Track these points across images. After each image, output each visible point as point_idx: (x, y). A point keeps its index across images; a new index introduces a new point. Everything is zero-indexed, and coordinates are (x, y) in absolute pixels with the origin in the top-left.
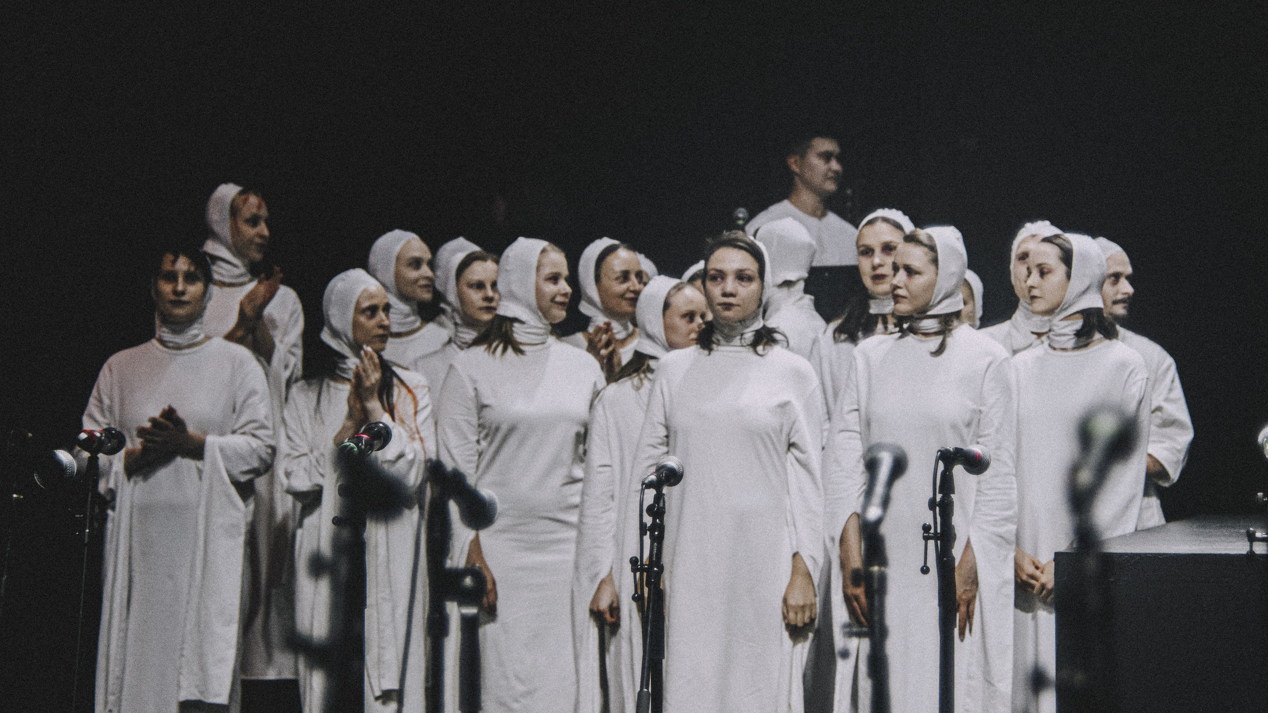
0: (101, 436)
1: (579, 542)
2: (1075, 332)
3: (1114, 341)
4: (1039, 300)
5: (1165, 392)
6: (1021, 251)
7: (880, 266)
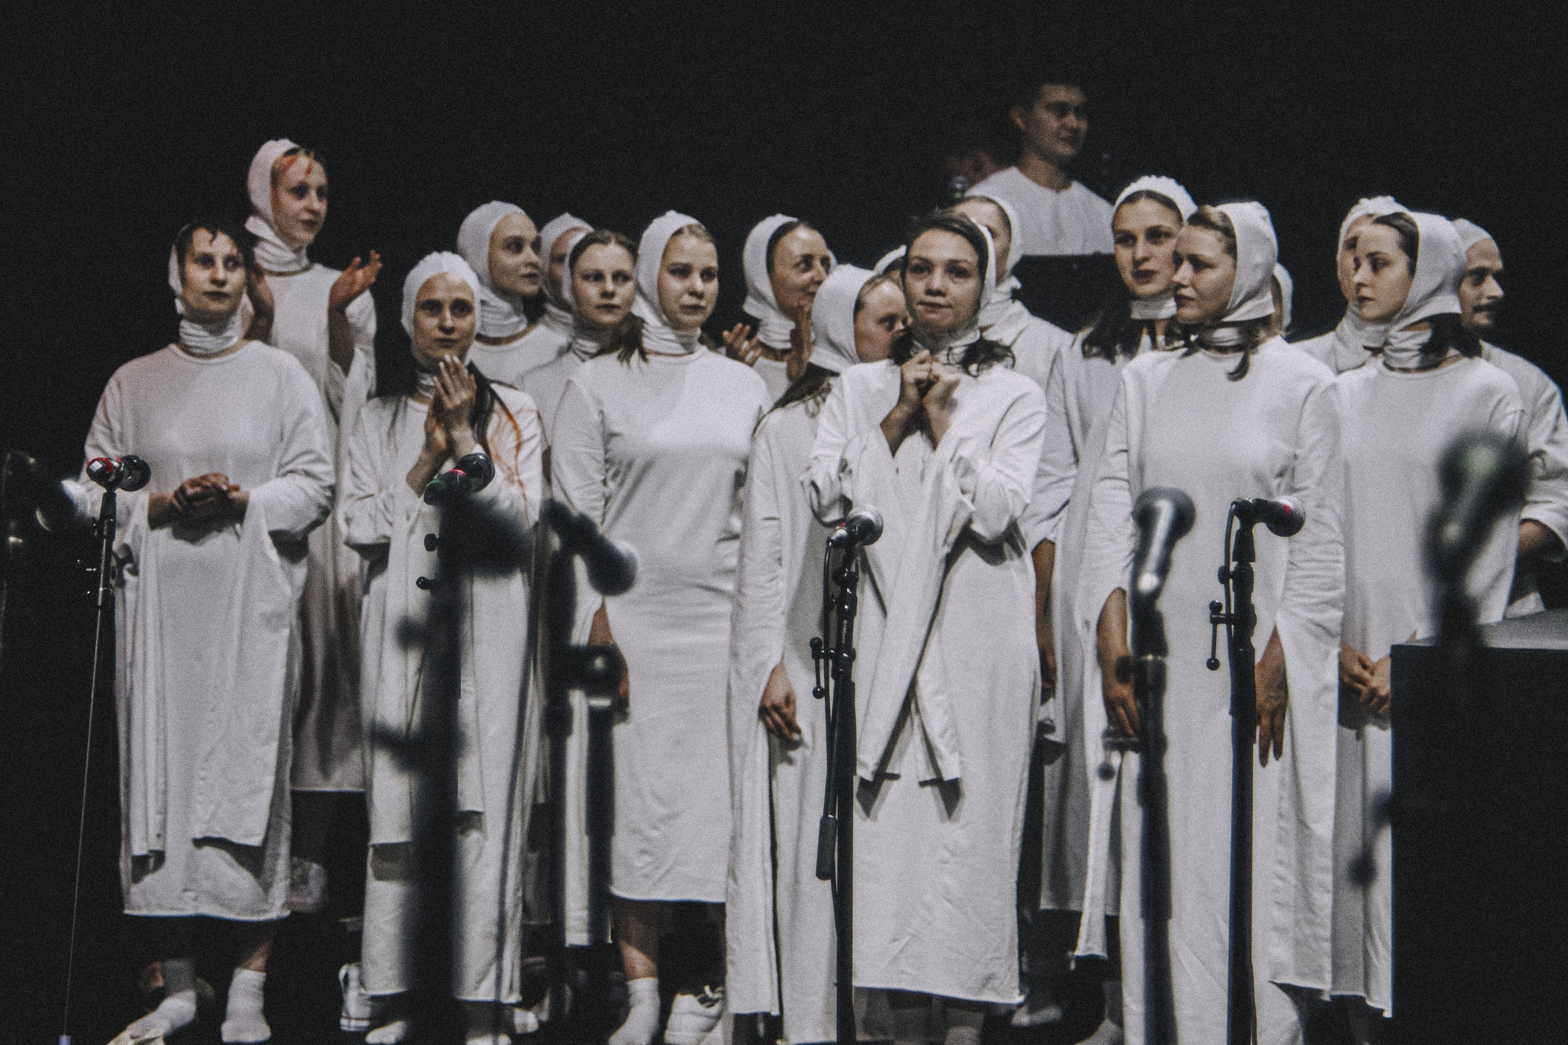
0: (120, 467)
1: (736, 619)
2: (1419, 347)
3: (1477, 359)
4: (1371, 303)
5: (1548, 430)
6: (1351, 235)
7: (1146, 259)
